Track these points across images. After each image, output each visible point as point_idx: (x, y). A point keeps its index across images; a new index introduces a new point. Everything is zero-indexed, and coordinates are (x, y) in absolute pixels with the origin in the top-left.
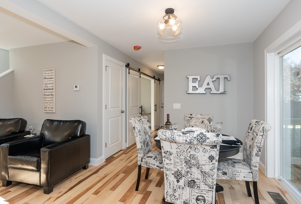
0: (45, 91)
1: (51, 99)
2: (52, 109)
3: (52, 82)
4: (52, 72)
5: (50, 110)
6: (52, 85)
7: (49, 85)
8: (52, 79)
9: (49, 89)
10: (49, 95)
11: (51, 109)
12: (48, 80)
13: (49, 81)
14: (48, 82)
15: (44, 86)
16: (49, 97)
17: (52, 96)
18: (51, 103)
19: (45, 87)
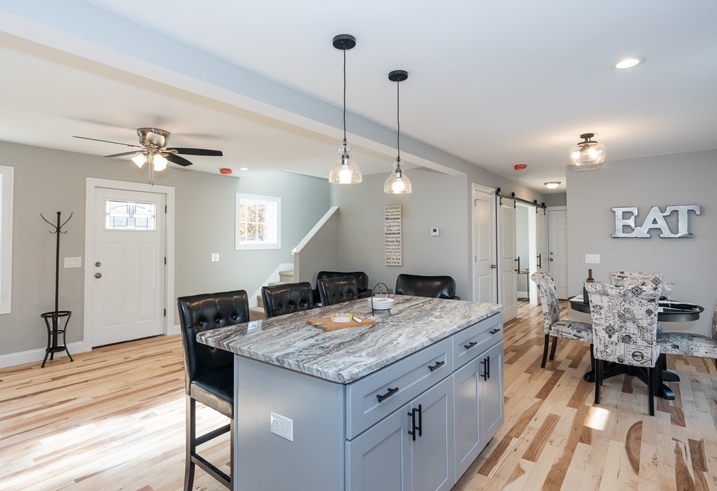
0: (388, 236)
1: (396, 247)
2: (399, 261)
3: (398, 224)
4: (397, 210)
5: (395, 263)
6: (398, 228)
7: (392, 228)
8: (398, 220)
9: (394, 234)
10: (394, 241)
11: (396, 261)
12: (392, 221)
13: (394, 222)
14: (392, 224)
15: (386, 228)
16: (393, 244)
17: (398, 243)
18: (396, 252)
19: (388, 230)
